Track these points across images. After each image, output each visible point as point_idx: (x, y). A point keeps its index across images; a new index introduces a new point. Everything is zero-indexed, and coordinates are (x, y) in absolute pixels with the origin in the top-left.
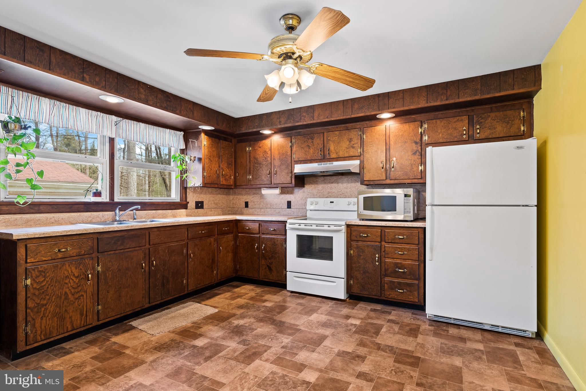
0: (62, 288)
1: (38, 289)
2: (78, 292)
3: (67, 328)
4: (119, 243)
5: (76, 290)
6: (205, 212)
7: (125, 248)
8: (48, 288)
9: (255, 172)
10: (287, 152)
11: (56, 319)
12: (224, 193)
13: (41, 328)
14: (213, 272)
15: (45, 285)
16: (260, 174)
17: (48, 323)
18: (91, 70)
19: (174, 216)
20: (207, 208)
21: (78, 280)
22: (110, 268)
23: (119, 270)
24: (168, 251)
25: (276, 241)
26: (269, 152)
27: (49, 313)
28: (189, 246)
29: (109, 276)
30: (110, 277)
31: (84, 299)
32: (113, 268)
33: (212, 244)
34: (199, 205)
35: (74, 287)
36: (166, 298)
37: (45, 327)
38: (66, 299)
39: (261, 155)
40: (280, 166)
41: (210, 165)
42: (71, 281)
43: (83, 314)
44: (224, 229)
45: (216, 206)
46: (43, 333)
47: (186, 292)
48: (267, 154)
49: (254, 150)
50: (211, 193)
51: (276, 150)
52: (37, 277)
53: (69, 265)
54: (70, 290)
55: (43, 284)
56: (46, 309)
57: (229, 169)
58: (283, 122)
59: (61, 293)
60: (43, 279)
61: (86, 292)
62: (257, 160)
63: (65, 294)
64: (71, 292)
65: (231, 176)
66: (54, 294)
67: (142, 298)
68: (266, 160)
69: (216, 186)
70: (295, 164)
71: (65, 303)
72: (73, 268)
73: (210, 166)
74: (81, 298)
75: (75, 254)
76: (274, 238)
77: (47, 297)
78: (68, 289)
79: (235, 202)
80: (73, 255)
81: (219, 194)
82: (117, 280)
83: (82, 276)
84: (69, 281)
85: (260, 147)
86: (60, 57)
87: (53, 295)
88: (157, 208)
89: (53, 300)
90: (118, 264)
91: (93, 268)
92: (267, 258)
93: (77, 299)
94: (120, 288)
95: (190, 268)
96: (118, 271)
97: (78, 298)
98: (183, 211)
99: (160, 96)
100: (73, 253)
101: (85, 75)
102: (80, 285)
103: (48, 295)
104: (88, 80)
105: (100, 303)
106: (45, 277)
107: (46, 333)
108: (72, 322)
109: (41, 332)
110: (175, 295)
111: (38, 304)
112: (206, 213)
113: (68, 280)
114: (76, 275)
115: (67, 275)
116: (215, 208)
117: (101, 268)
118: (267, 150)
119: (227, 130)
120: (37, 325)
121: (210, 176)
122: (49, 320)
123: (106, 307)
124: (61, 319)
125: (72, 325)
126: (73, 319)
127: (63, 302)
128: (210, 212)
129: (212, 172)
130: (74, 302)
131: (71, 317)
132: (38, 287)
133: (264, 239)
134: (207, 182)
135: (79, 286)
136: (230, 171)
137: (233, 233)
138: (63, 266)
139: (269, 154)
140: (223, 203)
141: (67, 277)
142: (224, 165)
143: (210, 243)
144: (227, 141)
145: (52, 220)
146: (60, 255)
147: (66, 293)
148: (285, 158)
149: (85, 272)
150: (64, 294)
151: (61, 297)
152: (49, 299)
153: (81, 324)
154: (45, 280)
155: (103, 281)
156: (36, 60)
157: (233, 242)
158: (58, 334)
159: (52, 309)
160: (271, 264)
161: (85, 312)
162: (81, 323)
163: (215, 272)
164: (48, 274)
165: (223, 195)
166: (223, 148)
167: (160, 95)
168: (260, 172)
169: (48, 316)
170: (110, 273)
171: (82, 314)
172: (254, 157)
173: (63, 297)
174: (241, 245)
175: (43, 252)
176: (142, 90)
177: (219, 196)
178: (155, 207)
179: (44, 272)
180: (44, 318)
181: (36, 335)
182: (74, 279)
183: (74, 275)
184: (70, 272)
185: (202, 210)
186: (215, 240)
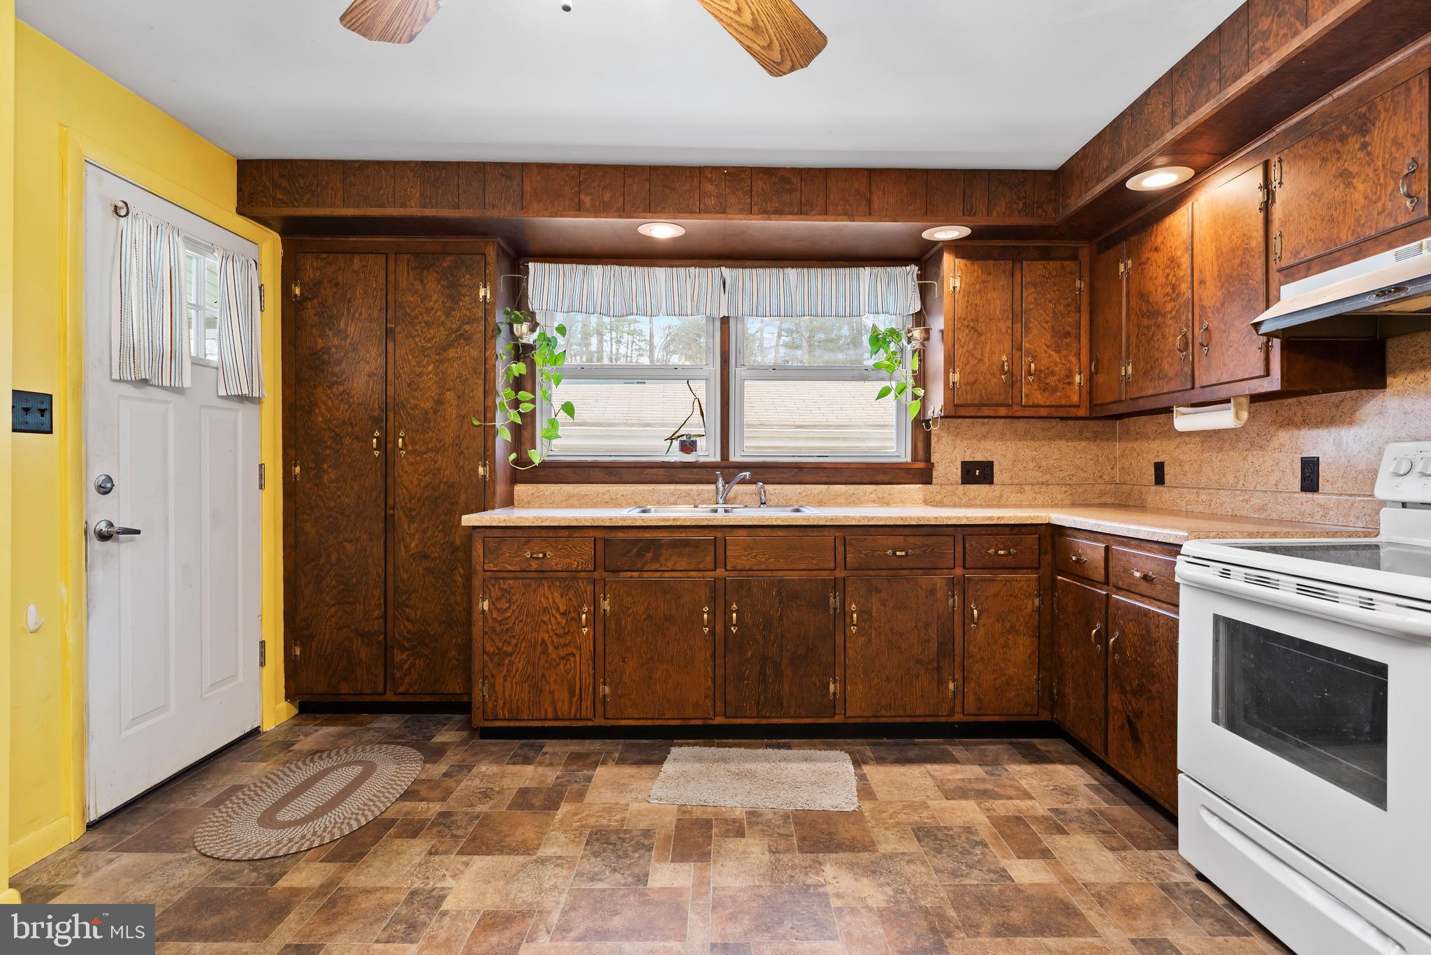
0: (537, 629)
1: (500, 623)
2: (565, 645)
3: (546, 711)
4: (649, 555)
5: (562, 641)
6: (997, 494)
7: (663, 569)
8: (514, 623)
9: (1142, 350)
10: (1246, 237)
11: (526, 685)
12: (1081, 432)
13: (504, 696)
14: (941, 682)
15: (510, 617)
16: (1157, 354)
17: (514, 690)
18: (593, 181)
19: (884, 502)
20: (1007, 481)
21: (565, 621)
22: (629, 608)
23: (649, 617)
24: (779, 593)
25: (1153, 627)
26: (1185, 261)
27: (516, 672)
28: (849, 589)
29: (626, 627)
30: (629, 628)
31: (575, 661)
32: (635, 609)
33: (939, 594)
34: (979, 473)
35: (558, 632)
36: (770, 717)
37: (510, 696)
38: (544, 653)
39: (1161, 280)
40: (1223, 305)
41: (975, 348)
42: (552, 619)
43: (574, 691)
44: (992, 551)
45: (1046, 478)
46: (508, 706)
47: (838, 719)
48: (1179, 266)
49: (1141, 265)
50: (1024, 436)
51: (1208, 242)
52: (499, 599)
53: (550, 587)
54: (550, 637)
55: (508, 615)
56: (511, 663)
57: (1064, 352)
58: (1183, 111)
59: (535, 638)
60: (508, 604)
61: (580, 650)
62: (1148, 302)
63: (542, 643)
64: (553, 642)
65: (1070, 375)
66: (524, 638)
67: (706, 698)
68: (1174, 295)
69: (1003, 411)
70: (1281, 284)
71: (542, 661)
72: (556, 594)
73: (975, 352)
74: (571, 659)
75: (559, 567)
76: (1146, 613)
77: (514, 641)
78: (547, 635)
79: (1127, 465)
80: (556, 568)
81: (1061, 437)
82: (645, 638)
83: (573, 615)
84: (550, 619)
85: (1156, 250)
86: (539, 178)
87: (523, 640)
88: (833, 480)
89: (523, 649)
90: (646, 604)
91: (595, 603)
92: (1128, 688)
93: (563, 658)
94: (652, 658)
95: (850, 653)
96: (645, 620)
97: (565, 658)
98: (915, 489)
99: (759, 185)
100: (556, 564)
101: (583, 197)
102: (569, 631)
103: (514, 637)
104: (588, 204)
105: (608, 680)
106: (509, 601)
107: (511, 707)
108: (553, 703)
109: (504, 704)
110: (802, 717)
111: (499, 649)
112: (1001, 497)
113: (548, 616)
114: (562, 609)
115: (545, 606)
116: (1043, 483)
117: (609, 604)
118: (1179, 254)
119: (1016, 220)
120: (498, 688)
121: (976, 381)
122: (516, 686)
123: (620, 692)
124: (535, 691)
125: (555, 708)
126: (556, 696)
127: (539, 658)
128: (1014, 498)
129: (983, 368)
130: (558, 665)
131: (552, 692)
132: (499, 619)
133: (1118, 609)
134: (961, 402)
135: (567, 634)
136: (1066, 357)
137: (1039, 568)
138: (539, 586)
139: (1184, 266)
140: (1078, 467)
141: (545, 610)
142: (1038, 340)
143: (932, 591)
144: (1051, 259)
145: (606, 497)
146: (534, 566)
147: (543, 640)
148: (1241, 265)
149: (579, 606)
150: (540, 642)
151: (535, 647)
152: (516, 645)
153: (570, 712)
154: (510, 607)
155: (614, 634)
156: (501, 199)
157: (1037, 601)
158: (530, 718)
159: (520, 665)
160: (1139, 714)
161: (577, 690)
162: (570, 710)
163: (951, 686)
164: (514, 598)
165: (1080, 439)
166: (1034, 285)
167: (760, 183)
168: (1156, 345)
169: (515, 676)
170: (630, 619)
171: (572, 693)
172: (1140, 293)
173: (539, 649)
174: (1061, 617)
175: (508, 555)
176: (709, 187)
177: (1063, 443)
178: (828, 477)
179: (509, 593)
180: (509, 679)
181: (497, 706)
182: (557, 616)
183: (558, 609)
184: (551, 600)
185: (987, 486)
186: (952, 583)
